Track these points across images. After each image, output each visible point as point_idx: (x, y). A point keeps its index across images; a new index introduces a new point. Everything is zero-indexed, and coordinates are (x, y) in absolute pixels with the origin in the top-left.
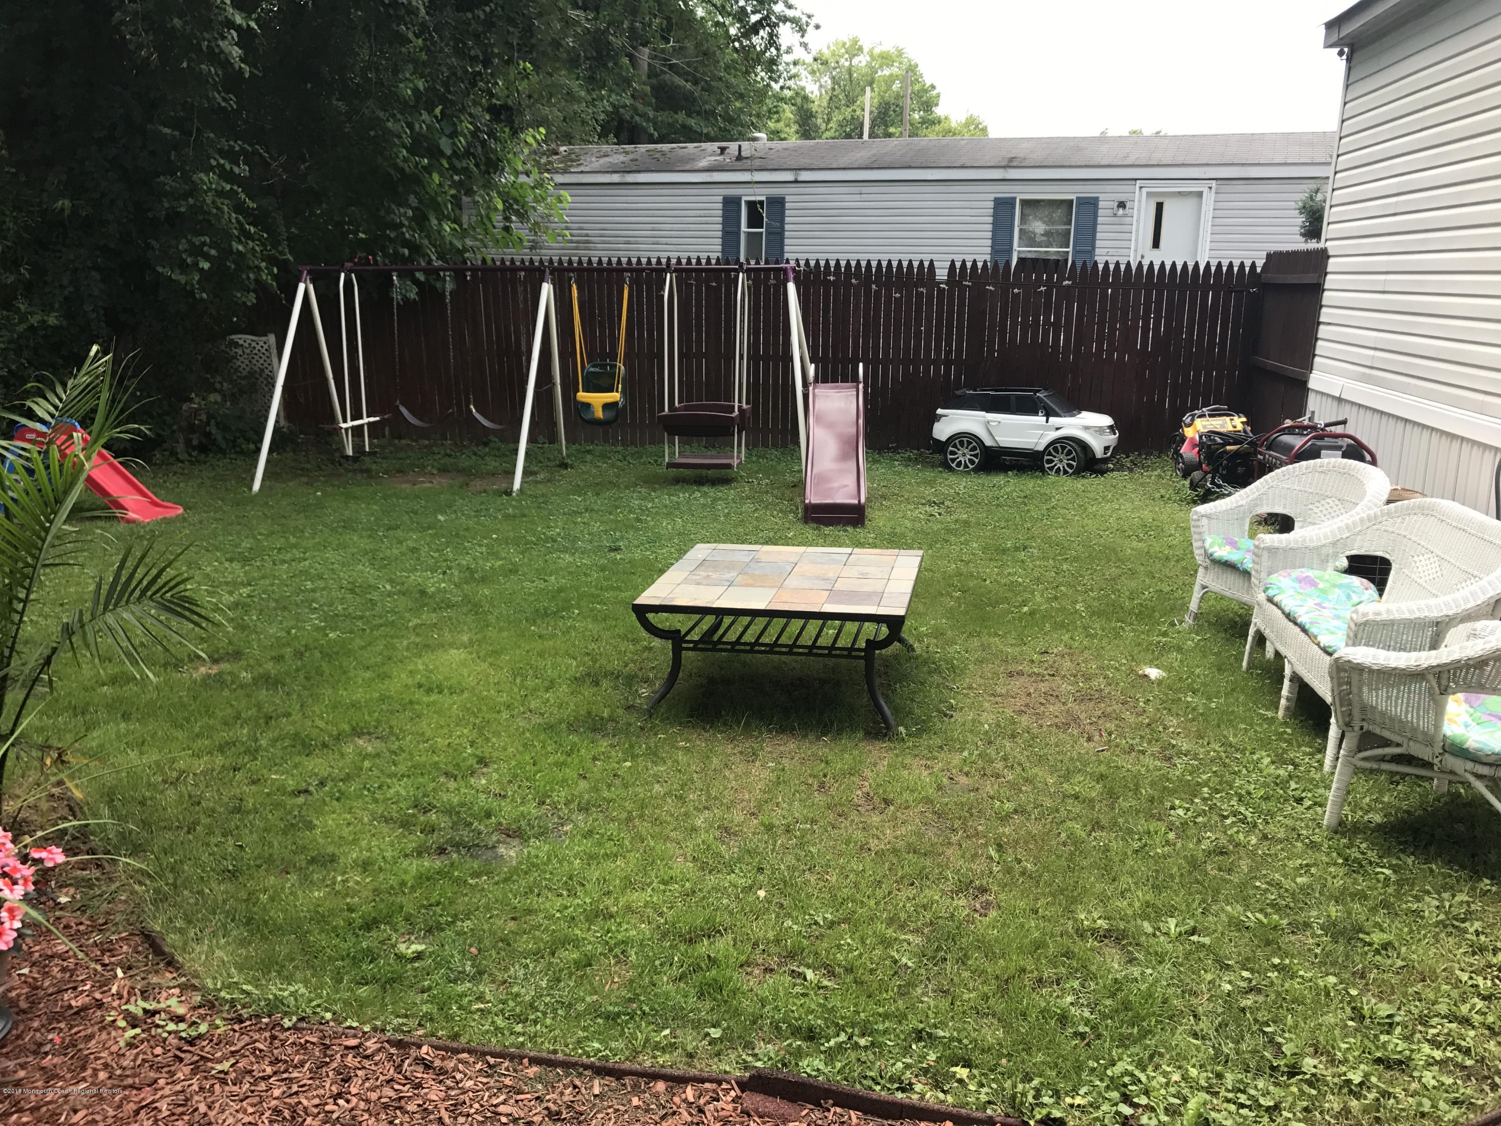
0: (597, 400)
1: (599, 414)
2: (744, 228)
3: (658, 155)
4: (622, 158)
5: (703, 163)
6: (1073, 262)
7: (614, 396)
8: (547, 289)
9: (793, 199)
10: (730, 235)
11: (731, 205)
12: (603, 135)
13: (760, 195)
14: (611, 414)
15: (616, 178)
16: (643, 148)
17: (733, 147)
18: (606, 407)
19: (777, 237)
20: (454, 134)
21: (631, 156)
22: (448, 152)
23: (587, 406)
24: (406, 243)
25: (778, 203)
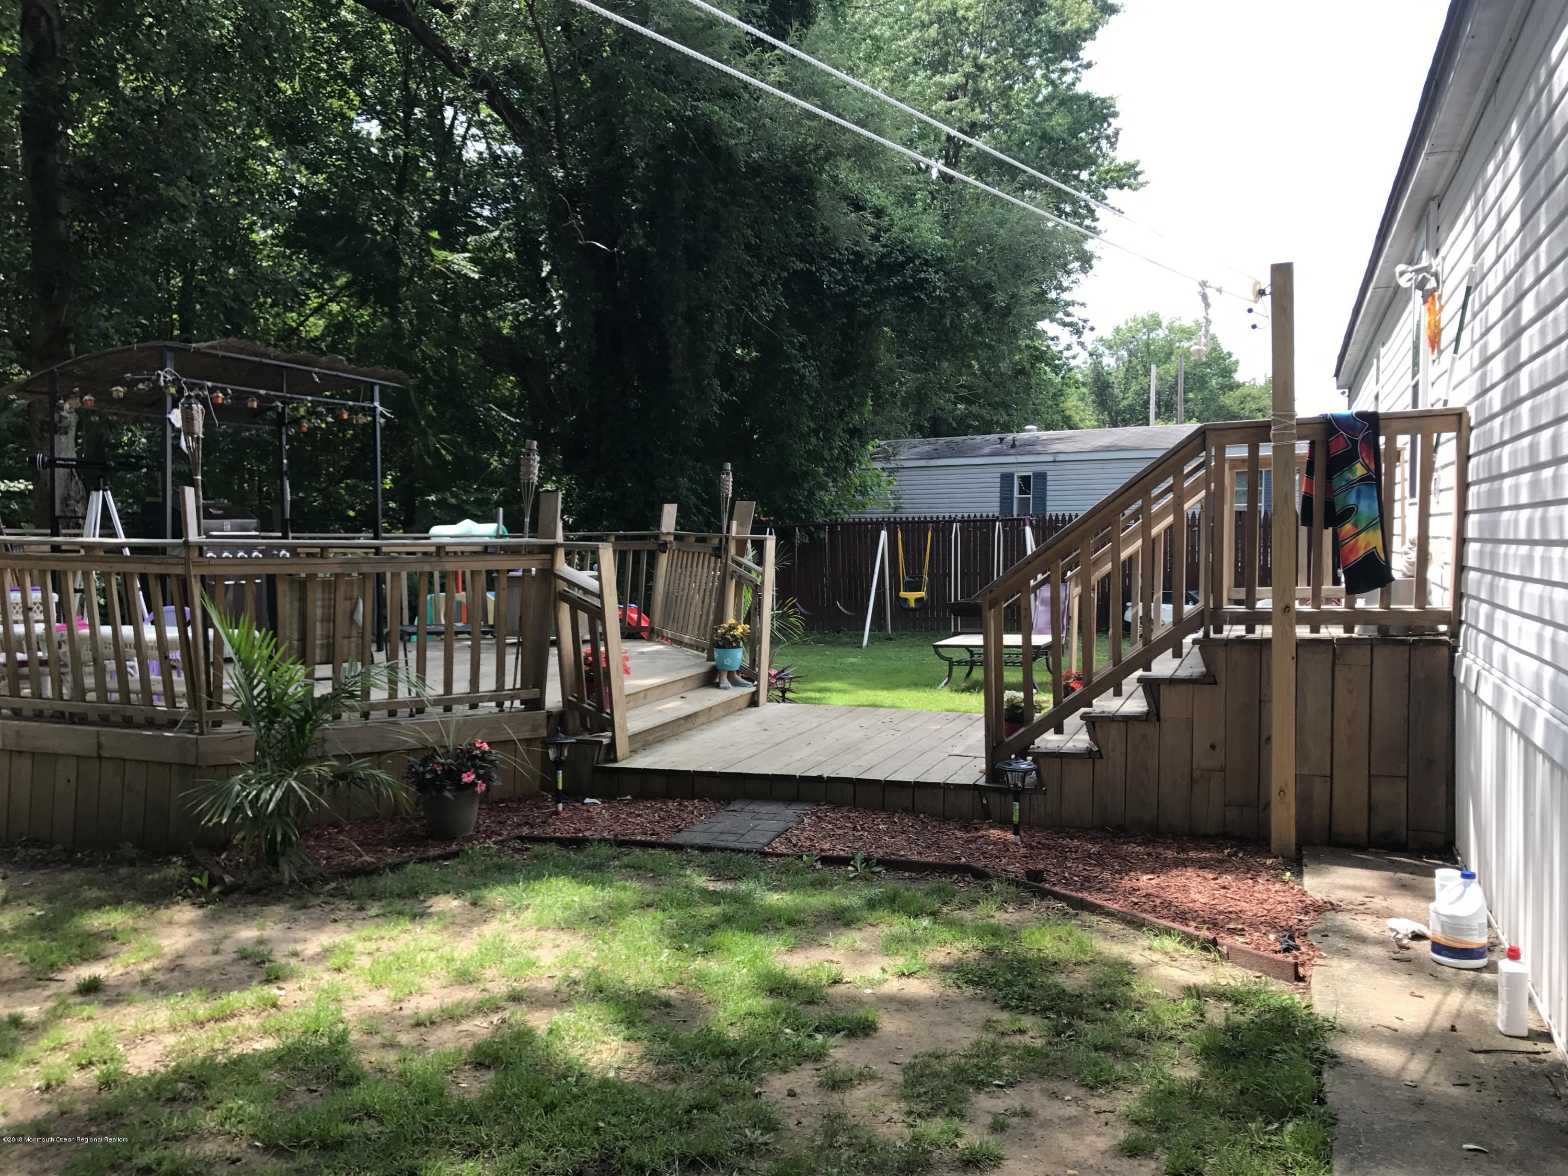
0: (912, 596)
1: (912, 604)
2: (1016, 494)
3: (953, 445)
4: (927, 448)
5: (986, 450)
6: (1266, 512)
7: (922, 594)
8: (884, 535)
9: (1052, 473)
10: (1006, 499)
11: (1007, 479)
12: (912, 433)
13: (1027, 471)
14: (919, 605)
15: (922, 463)
16: (942, 440)
17: (1009, 437)
18: (917, 600)
19: (1041, 500)
20: (831, 448)
21: (932, 447)
22: (828, 458)
23: (906, 600)
24: (804, 511)
25: (1041, 477)
